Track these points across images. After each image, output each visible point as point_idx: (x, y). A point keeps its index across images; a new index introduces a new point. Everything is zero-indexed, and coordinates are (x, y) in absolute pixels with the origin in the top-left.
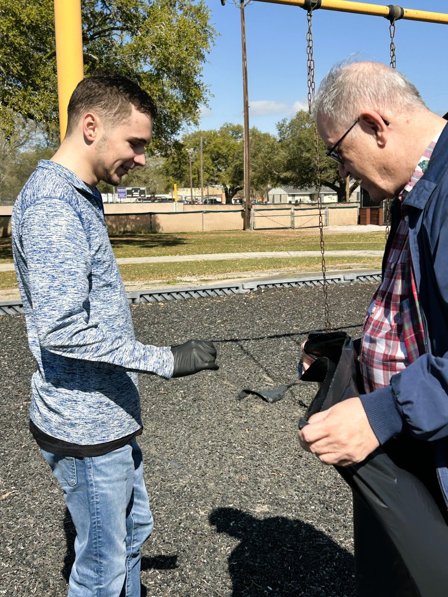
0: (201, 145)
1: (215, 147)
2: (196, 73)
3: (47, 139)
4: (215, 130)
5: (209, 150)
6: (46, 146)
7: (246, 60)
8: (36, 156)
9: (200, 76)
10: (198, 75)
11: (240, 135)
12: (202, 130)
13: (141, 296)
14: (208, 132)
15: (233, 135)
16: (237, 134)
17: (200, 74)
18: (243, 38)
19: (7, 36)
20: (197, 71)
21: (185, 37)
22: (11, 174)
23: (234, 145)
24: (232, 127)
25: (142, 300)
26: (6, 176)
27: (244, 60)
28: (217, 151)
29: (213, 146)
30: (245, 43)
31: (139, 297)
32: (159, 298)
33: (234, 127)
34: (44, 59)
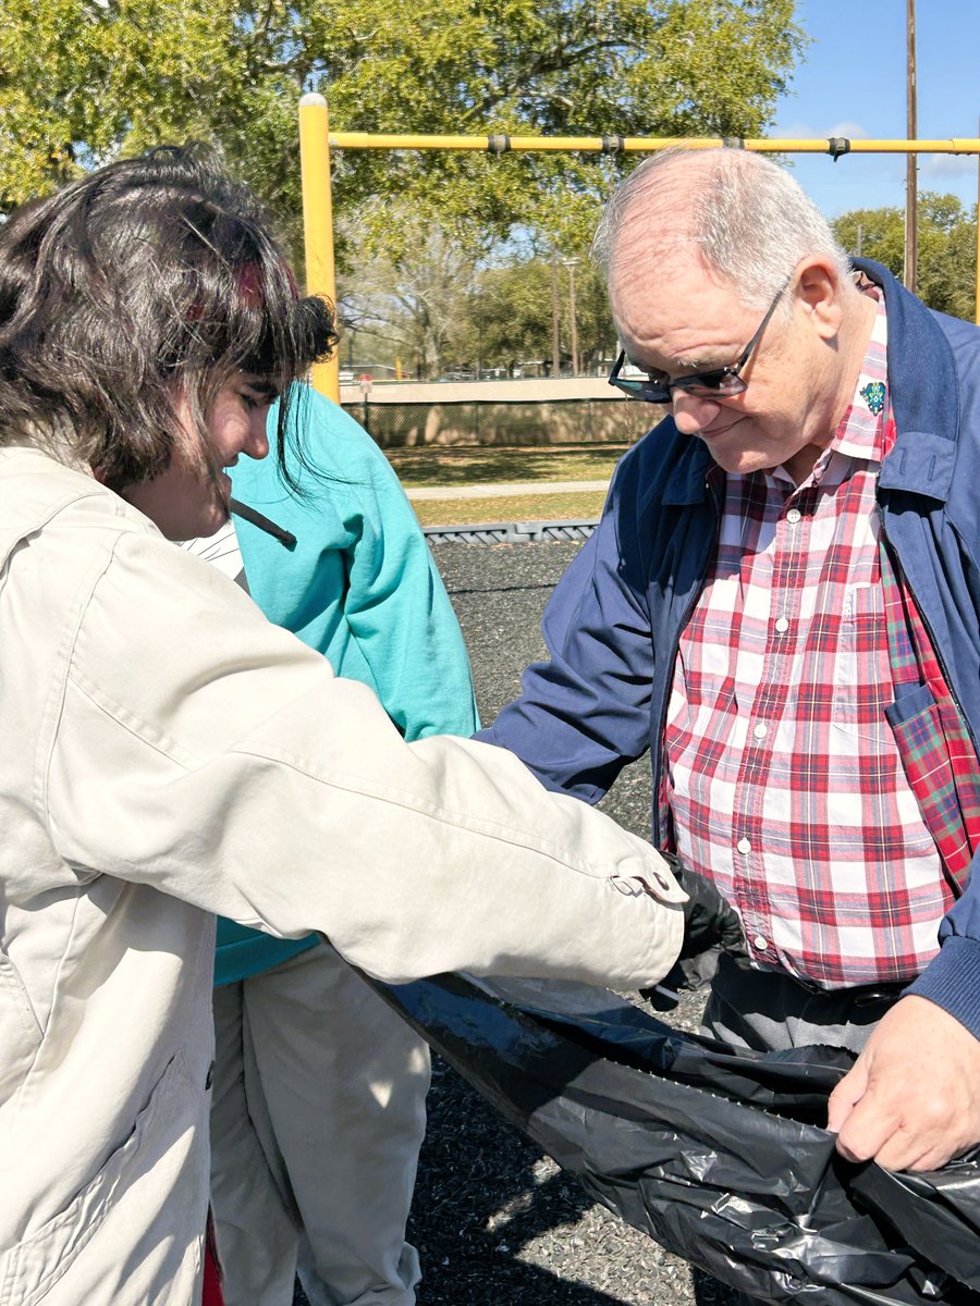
0: (859, 241)
1: (890, 247)
2: (762, 119)
3: (534, 241)
4: (895, 208)
5: (876, 253)
6: (532, 253)
7: (913, 70)
8: (512, 277)
9: (772, 124)
10: (767, 124)
11: (952, 217)
12: (866, 210)
13: (545, 529)
14: (879, 213)
15: (935, 217)
16: (945, 215)
17: (772, 121)
18: (910, 26)
19: (397, 88)
20: (765, 116)
21: (731, 59)
22: (459, 317)
23: (935, 242)
24: (933, 200)
25: (546, 535)
26: (449, 321)
27: (911, 70)
28: (895, 256)
29: (885, 245)
30: (913, 35)
31: (540, 531)
32: (575, 534)
33: (938, 200)
34: (462, 122)
